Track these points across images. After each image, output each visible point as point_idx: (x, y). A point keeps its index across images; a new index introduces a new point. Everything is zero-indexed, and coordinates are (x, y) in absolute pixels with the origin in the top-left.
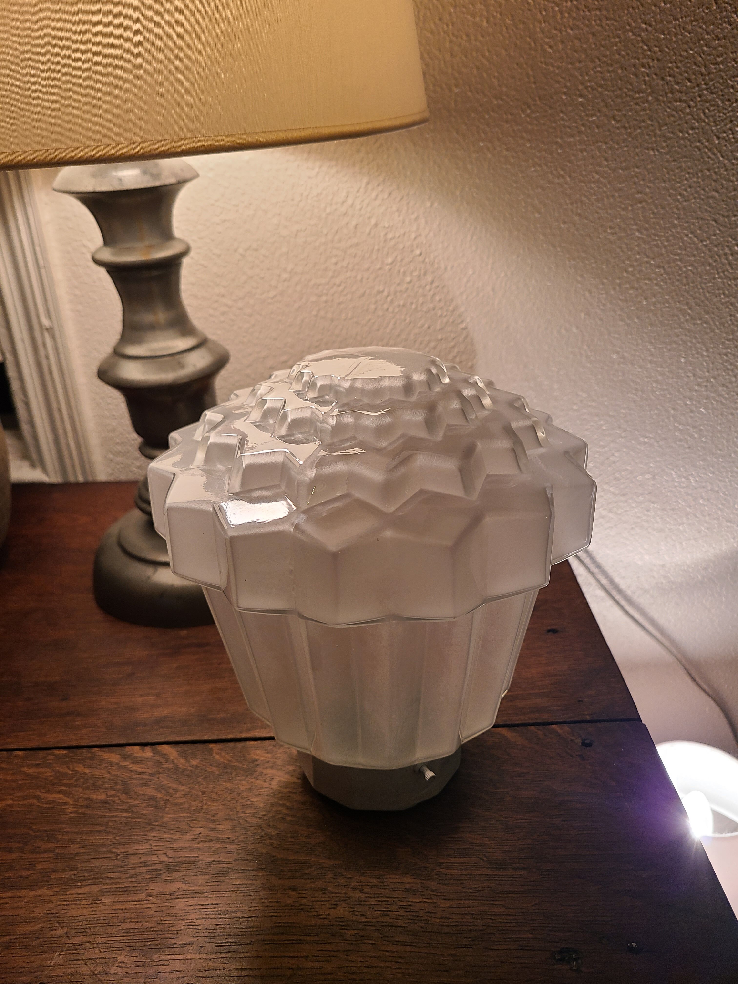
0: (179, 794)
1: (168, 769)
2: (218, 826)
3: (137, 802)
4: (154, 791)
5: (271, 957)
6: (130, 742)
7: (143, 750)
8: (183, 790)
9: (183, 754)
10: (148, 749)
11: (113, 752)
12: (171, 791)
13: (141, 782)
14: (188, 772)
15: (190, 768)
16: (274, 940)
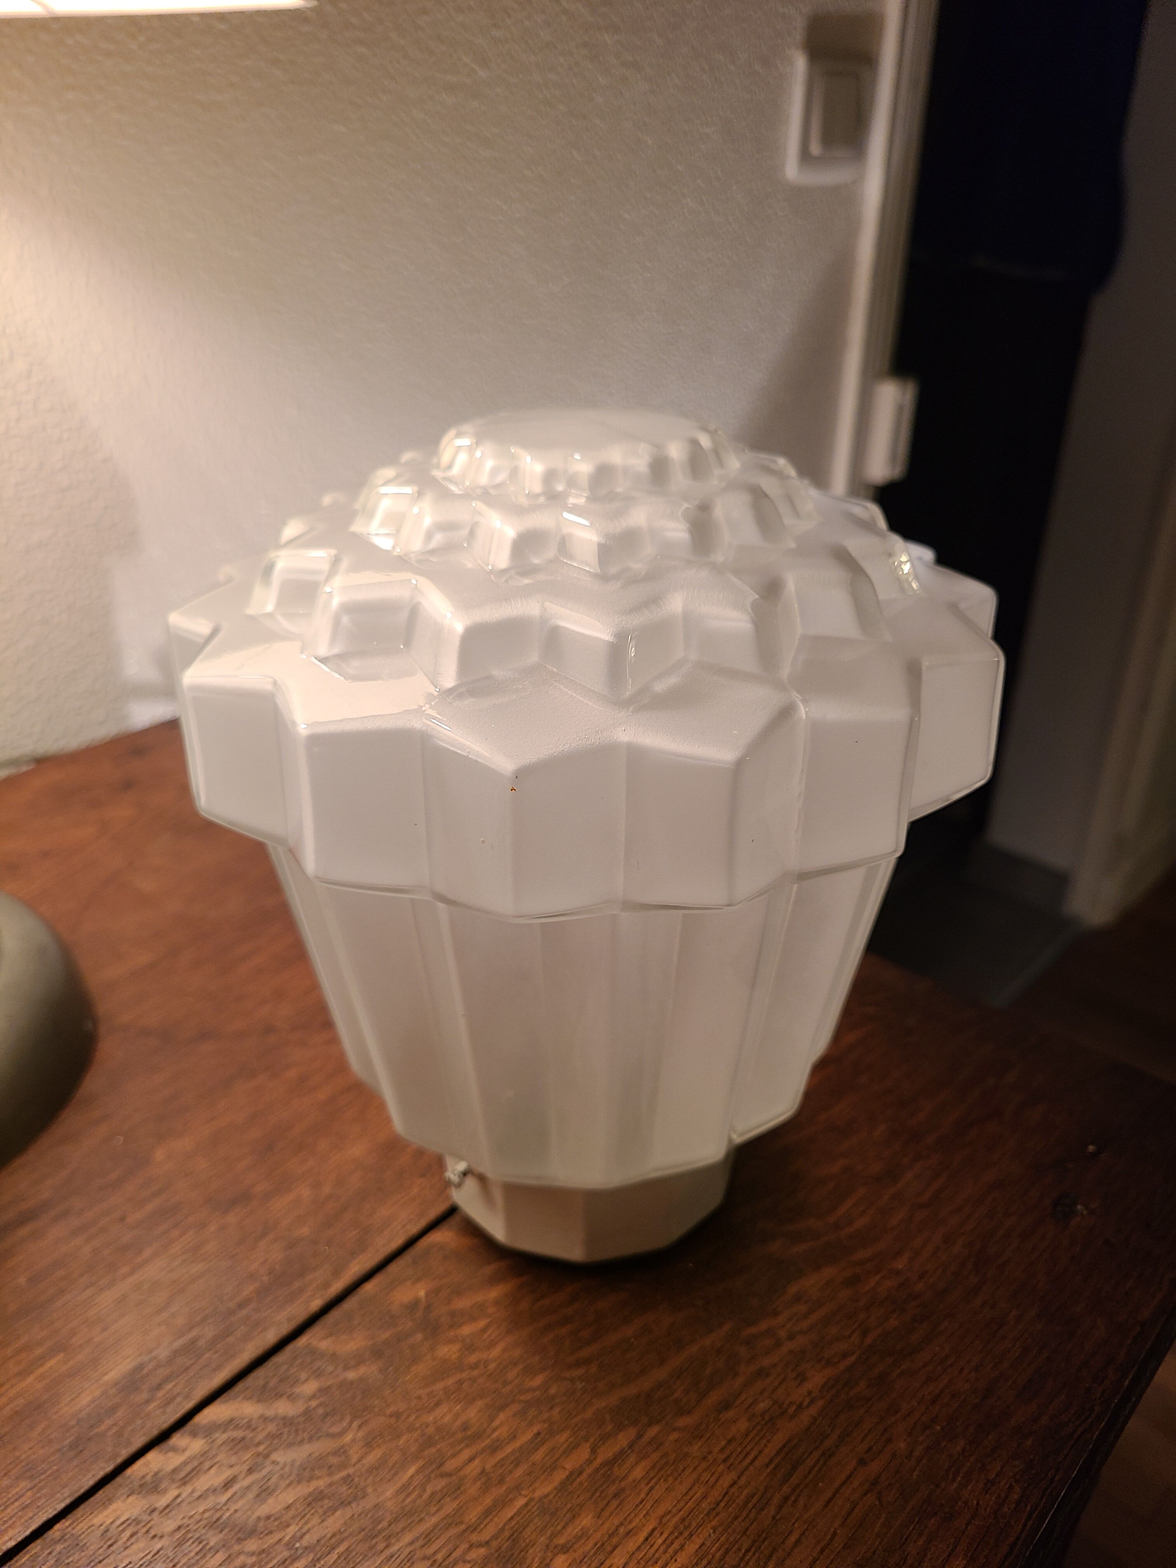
0: (354, 1455)
1: (271, 1436)
2: (495, 1435)
3: (293, 1529)
4: (299, 1488)
5: (826, 1506)
6: (120, 1460)
7: (174, 1449)
8: (353, 1440)
9: (265, 1395)
10: (177, 1440)
11: (110, 1500)
12: (334, 1460)
13: (251, 1496)
14: (321, 1411)
15: (314, 1403)
16: (798, 1485)
